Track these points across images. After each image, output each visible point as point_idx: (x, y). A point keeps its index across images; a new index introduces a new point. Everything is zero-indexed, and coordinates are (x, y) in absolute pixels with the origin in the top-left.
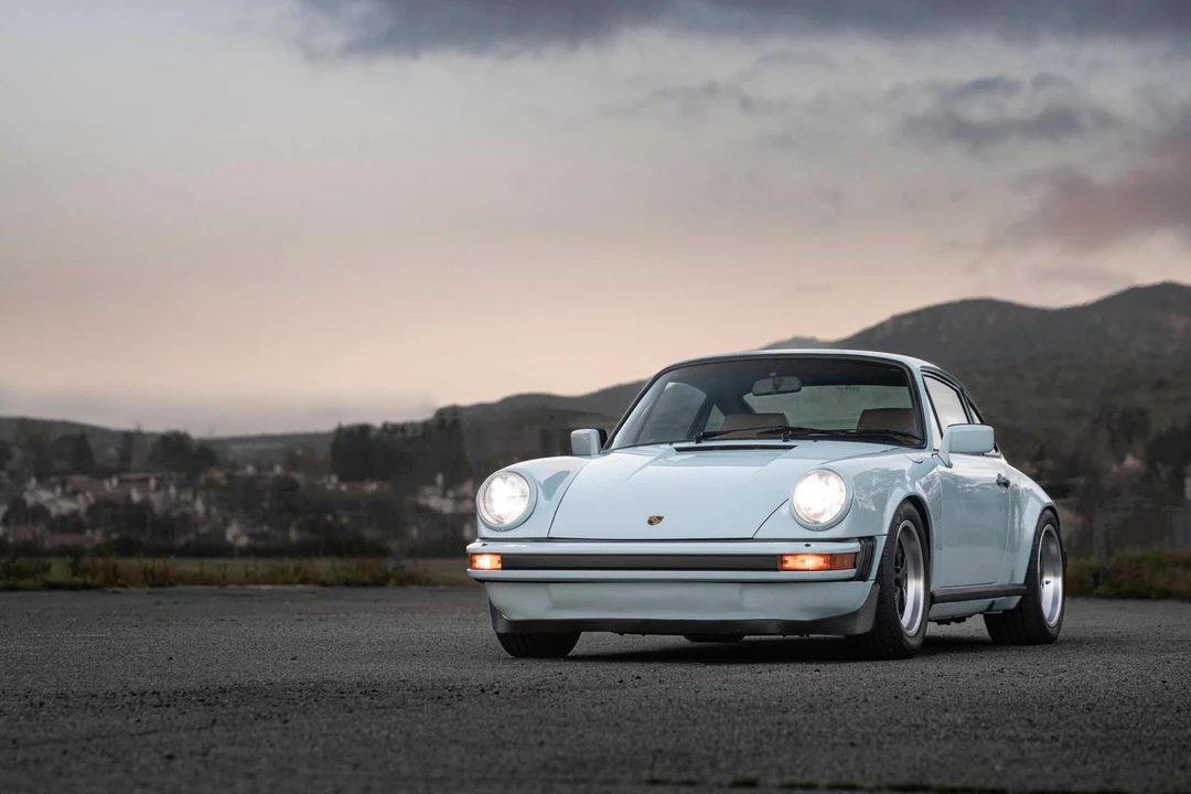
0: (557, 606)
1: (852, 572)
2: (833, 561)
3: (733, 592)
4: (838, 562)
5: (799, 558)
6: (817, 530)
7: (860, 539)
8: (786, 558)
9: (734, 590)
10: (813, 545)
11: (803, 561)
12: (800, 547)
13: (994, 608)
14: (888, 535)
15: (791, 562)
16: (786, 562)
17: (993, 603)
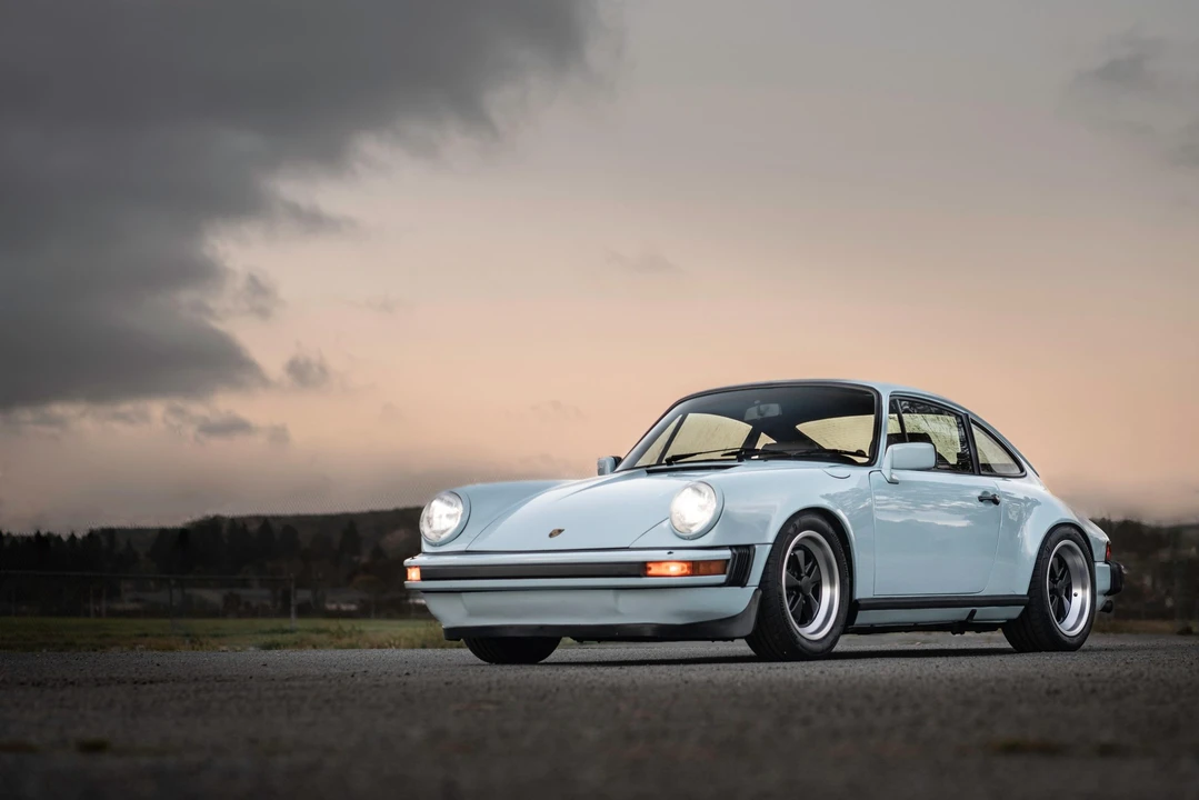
0: (472, 613)
1: (722, 578)
2: (695, 567)
3: (607, 598)
4: (702, 568)
5: (664, 565)
6: (688, 538)
7: (731, 547)
8: (650, 565)
9: (608, 597)
10: (675, 552)
11: (667, 568)
12: (663, 555)
13: (975, 617)
14: (774, 544)
15: (654, 570)
16: (650, 569)
17: (973, 612)
